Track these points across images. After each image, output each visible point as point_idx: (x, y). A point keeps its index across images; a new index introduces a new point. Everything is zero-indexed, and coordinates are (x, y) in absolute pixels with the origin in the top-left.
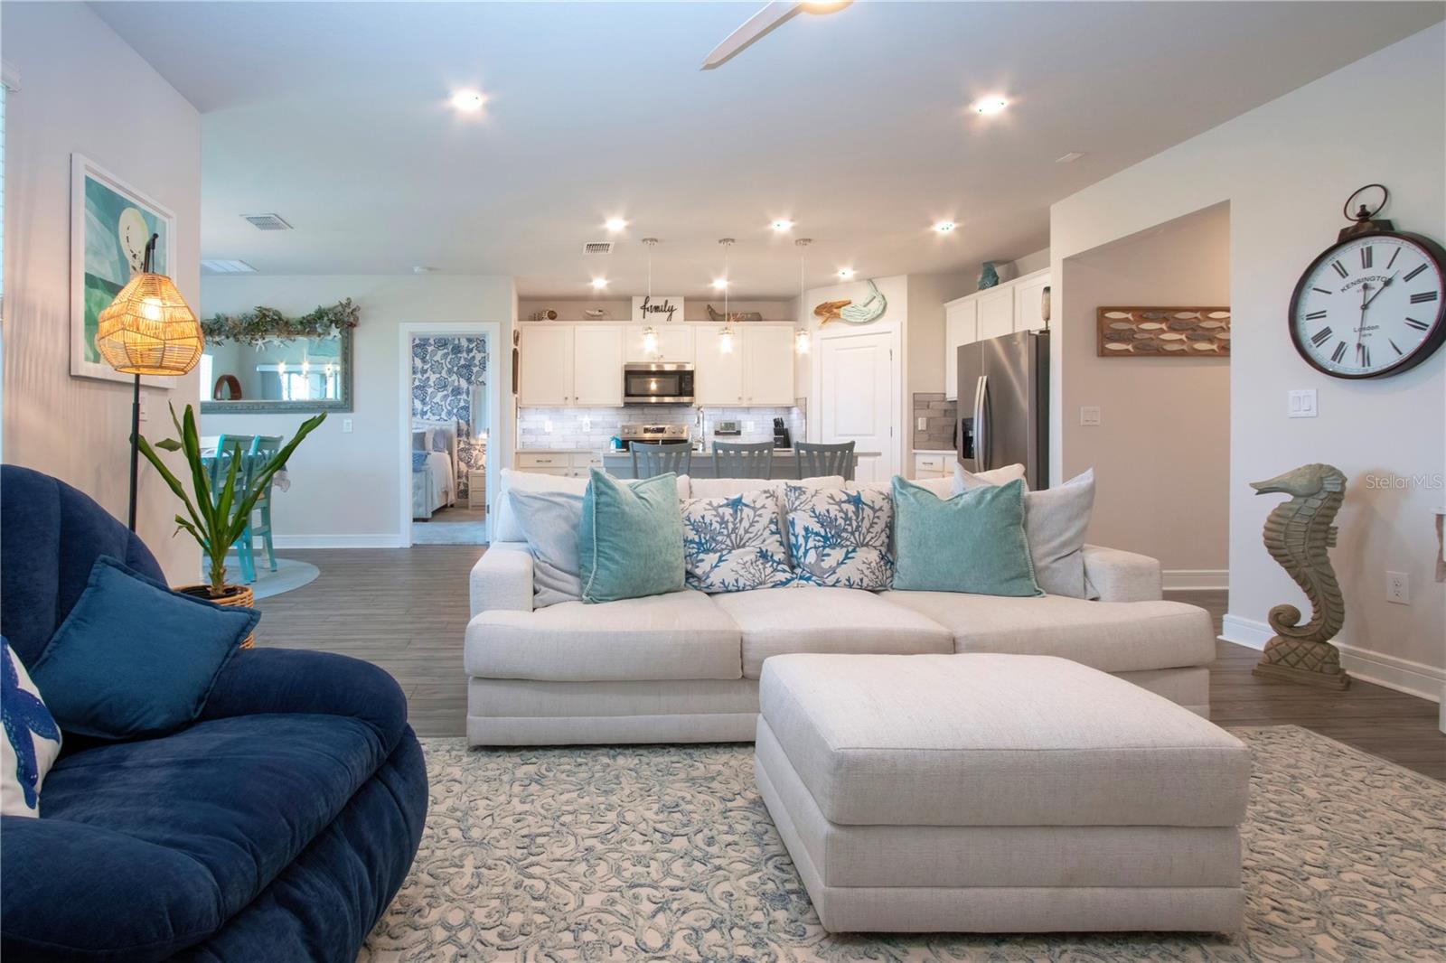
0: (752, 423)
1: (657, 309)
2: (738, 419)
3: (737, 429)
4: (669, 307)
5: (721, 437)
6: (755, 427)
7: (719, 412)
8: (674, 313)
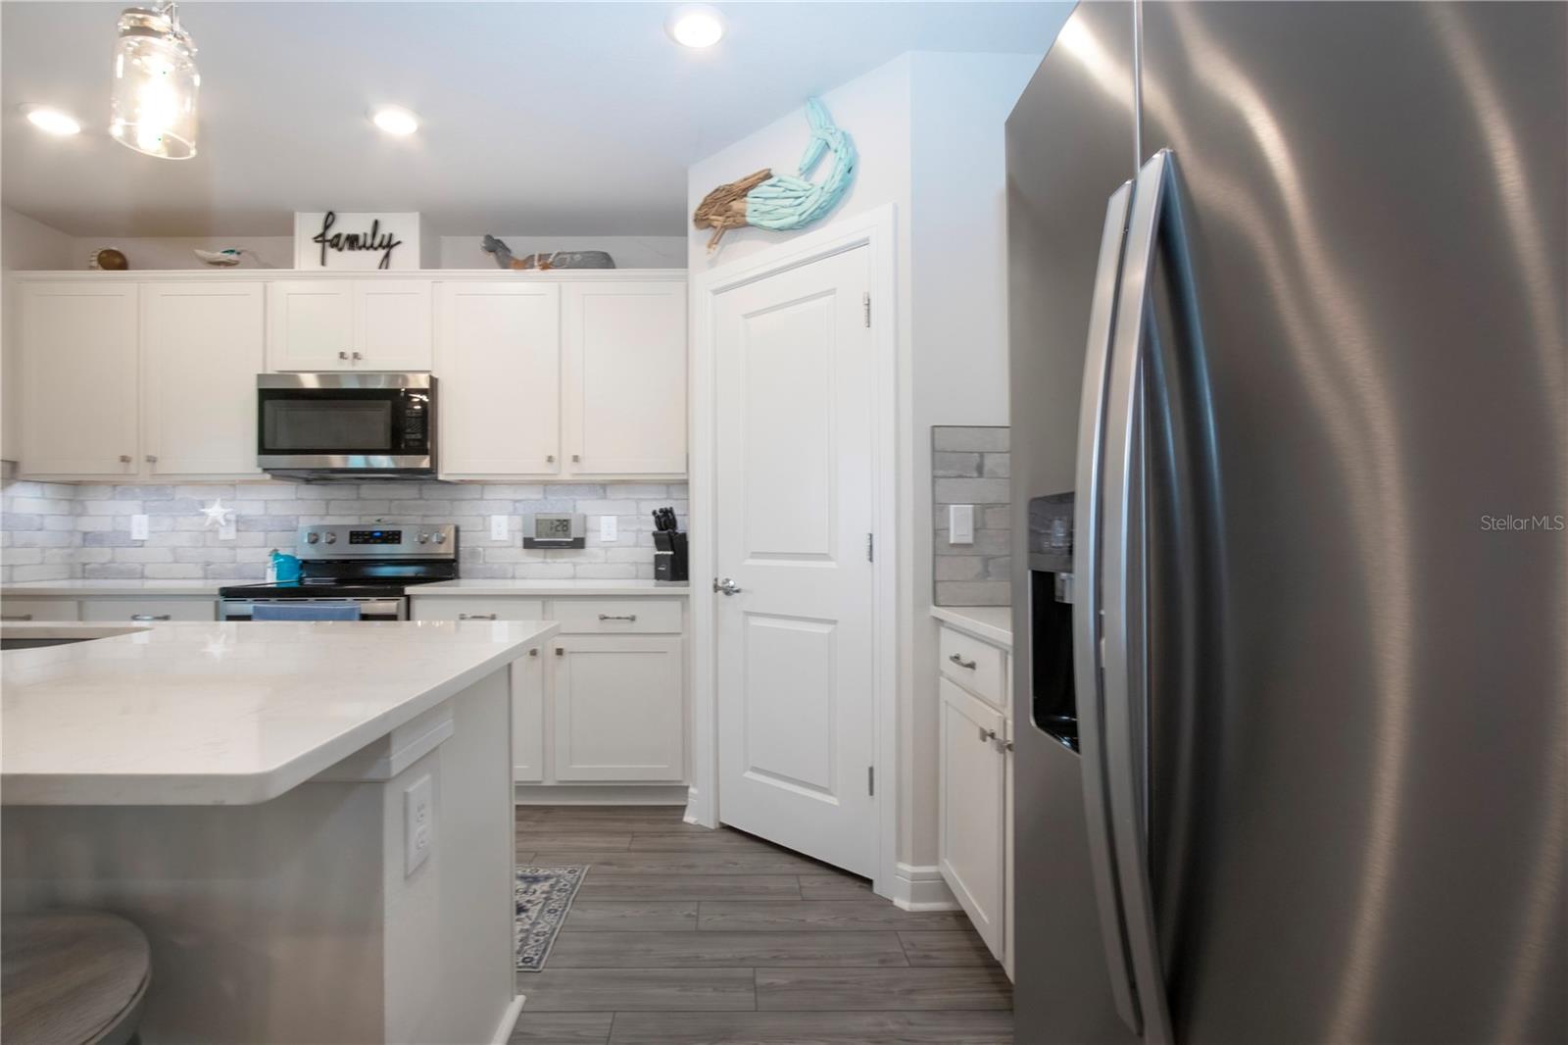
0: (614, 519)
1: (353, 242)
2: (580, 511)
3: (575, 533)
4: (383, 236)
5: (540, 552)
6: (618, 531)
7: (535, 494)
8: (395, 252)
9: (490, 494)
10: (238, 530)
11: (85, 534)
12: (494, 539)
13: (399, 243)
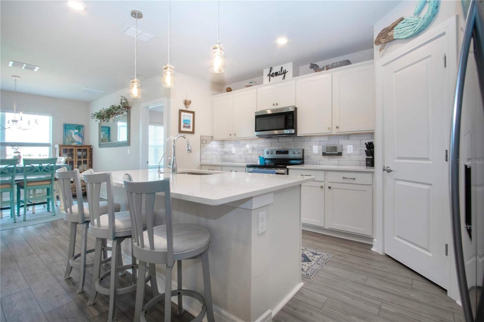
0: (352, 146)
1: (277, 74)
2: (340, 144)
3: (339, 151)
4: (284, 71)
5: (328, 157)
6: (353, 150)
7: (326, 139)
8: (286, 74)
9: (313, 139)
10: (252, 151)
11: (224, 152)
12: (314, 153)
13: (287, 71)
